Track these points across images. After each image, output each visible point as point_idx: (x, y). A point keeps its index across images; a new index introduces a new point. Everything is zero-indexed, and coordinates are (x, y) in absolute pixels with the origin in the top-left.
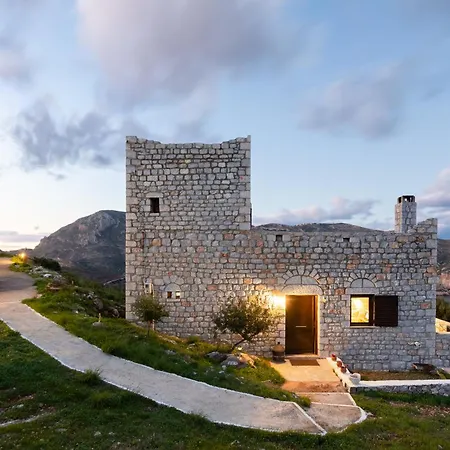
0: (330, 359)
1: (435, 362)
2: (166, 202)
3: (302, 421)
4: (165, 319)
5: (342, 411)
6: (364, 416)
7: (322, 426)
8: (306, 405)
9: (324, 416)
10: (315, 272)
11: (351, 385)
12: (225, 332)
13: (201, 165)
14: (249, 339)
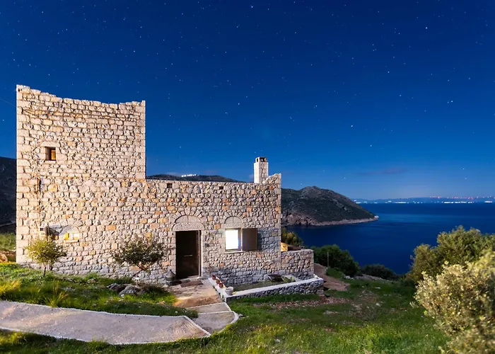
0: (210, 279)
1: (281, 272)
2: (63, 151)
3: (192, 329)
4: (62, 259)
5: (222, 317)
6: (236, 317)
7: (207, 330)
8: (194, 316)
9: (208, 323)
10: (198, 212)
11: (226, 296)
12: (123, 266)
13: (99, 121)
14: (146, 270)
